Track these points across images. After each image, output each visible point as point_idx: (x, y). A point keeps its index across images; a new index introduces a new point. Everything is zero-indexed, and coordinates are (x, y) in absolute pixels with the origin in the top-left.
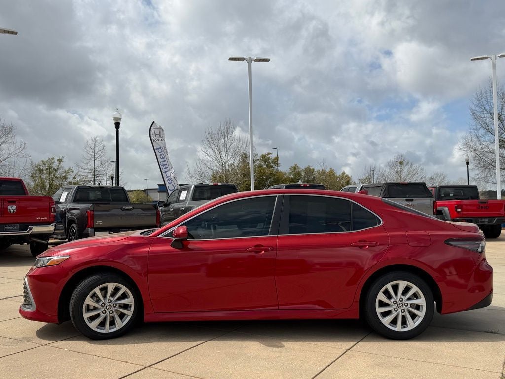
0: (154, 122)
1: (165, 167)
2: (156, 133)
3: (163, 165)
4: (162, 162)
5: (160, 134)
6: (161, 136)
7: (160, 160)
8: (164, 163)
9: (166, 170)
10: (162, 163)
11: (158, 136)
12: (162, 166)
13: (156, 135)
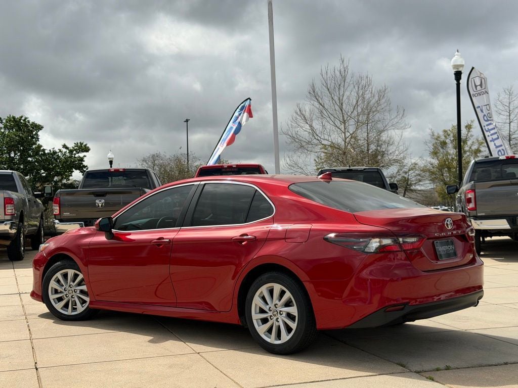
0: (473, 68)
1: (492, 132)
2: (477, 84)
3: (489, 130)
4: (487, 125)
5: (481, 85)
6: (483, 88)
7: (484, 123)
8: (490, 127)
9: (495, 136)
10: (486, 128)
11: (479, 88)
12: (487, 131)
13: (476, 86)
